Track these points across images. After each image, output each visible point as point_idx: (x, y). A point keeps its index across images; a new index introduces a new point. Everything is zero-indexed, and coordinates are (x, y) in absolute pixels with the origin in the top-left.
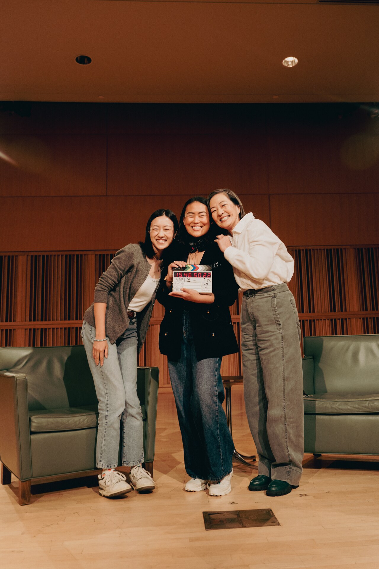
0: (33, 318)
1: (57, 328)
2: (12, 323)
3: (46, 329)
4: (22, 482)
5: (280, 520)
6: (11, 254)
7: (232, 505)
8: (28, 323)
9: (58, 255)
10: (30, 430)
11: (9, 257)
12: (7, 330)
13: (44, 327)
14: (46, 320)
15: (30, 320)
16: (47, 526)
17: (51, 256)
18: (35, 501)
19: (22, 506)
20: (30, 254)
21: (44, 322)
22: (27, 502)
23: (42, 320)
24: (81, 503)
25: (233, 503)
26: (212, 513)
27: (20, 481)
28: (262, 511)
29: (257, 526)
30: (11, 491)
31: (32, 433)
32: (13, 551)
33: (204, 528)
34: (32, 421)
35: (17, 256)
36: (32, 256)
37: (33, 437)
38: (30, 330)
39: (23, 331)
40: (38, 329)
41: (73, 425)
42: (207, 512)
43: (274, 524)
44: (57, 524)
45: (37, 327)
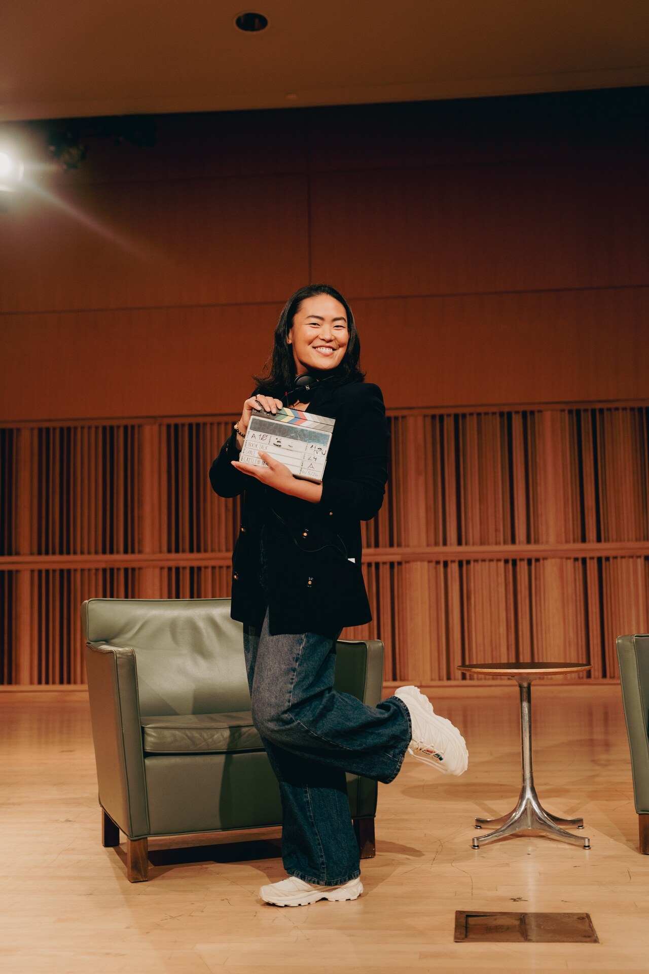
0: (175, 546)
1: (221, 567)
2: (136, 556)
3: (199, 568)
4: (132, 841)
5: (600, 934)
6: (130, 422)
7: (515, 902)
8: (166, 556)
9: (219, 424)
10: (144, 749)
11: (126, 427)
12: (126, 570)
13: (196, 564)
14: (199, 551)
15: (169, 551)
16: (172, 917)
17: (205, 424)
18: (157, 877)
19: (133, 884)
20: (166, 421)
21: (195, 555)
22: (143, 878)
23: (191, 551)
24: (237, 884)
25: (518, 900)
26: (475, 914)
27: (129, 839)
28: (571, 916)
29: (553, 942)
30: (117, 857)
31: (147, 755)
32: (107, 954)
33: (452, 938)
34: (148, 734)
35: (140, 426)
36: (169, 426)
37: (148, 762)
38: (170, 569)
39: (157, 571)
40: (184, 568)
41: (221, 744)
42: (464, 912)
43: (588, 939)
44: (190, 916)
45: (182, 564)
